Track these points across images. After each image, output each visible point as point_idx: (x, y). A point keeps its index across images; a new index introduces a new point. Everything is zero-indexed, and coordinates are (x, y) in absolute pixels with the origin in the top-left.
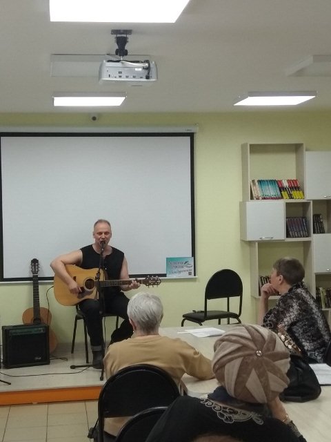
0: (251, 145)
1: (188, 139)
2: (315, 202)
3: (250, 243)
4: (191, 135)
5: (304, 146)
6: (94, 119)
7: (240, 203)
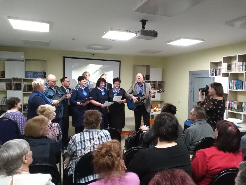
0: (137, 65)
1: (119, 62)
2: (152, 81)
4: (120, 61)
5: (150, 66)
6: (93, 55)
7: (132, 81)
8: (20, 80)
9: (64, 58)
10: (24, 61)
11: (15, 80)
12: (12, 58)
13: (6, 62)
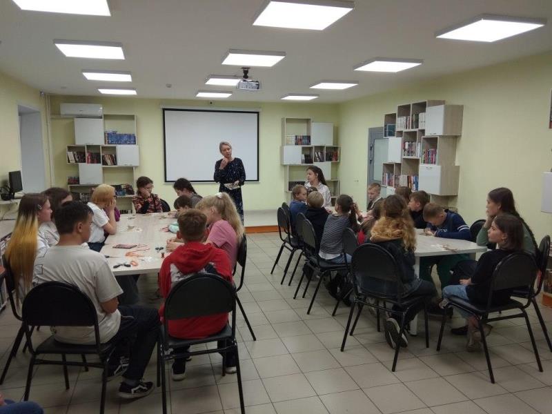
0: (287, 119)
1: (257, 114)
2: (315, 147)
3: (285, 166)
5: (311, 120)
6: (211, 103)
7: (281, 146)
8: (98, 147)
9: (164, 110)
10: (101, 118)
11: (89, 147)
12: (84, 113)
13: (77, 121)
